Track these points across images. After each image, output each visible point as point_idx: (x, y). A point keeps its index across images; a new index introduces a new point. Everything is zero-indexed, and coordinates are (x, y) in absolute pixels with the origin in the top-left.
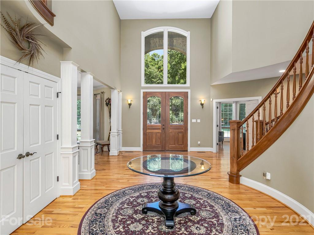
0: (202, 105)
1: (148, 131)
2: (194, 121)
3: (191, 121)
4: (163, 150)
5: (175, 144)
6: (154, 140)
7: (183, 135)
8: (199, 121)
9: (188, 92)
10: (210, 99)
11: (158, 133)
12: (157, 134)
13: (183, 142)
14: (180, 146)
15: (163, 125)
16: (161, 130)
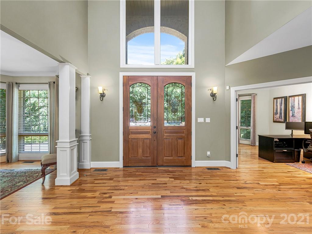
0: (213, 95)
1: (132, 136)
2: (201, 120)
3: (196, 120)
4: (154, 165)
5: (172, 156)
6: (140, 151)
7: (184, 141)
8: (208, 120)
9: (191, 77)
10: (225, 88)
11: (147, 139)
12: (145, 140)
13: (184, 153)
14: (180, 158)
15: (155, 127)
16: (151, 135)
